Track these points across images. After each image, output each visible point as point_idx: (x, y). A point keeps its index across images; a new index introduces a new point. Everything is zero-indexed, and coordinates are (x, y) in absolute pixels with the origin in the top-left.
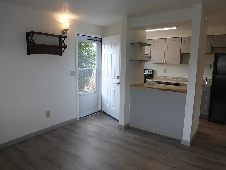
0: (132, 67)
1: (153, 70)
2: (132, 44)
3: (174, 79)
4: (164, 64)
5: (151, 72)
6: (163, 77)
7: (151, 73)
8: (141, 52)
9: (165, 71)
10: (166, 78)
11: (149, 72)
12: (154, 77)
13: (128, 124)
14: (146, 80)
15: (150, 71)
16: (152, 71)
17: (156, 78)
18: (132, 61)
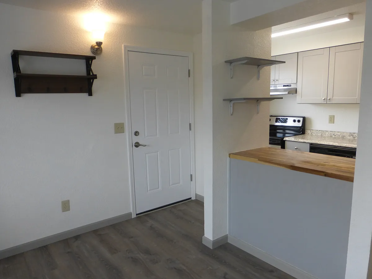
0: (232, 115)
1: (304, 119)
2: (230, 62)
3: (351, 137)
4: (327, 103)
5: (299, 121)
6: (327, 133)
7: (300, 125)
8: (258, 78)
9: (332, 119)
10: (333, 136)
11: (294, 121)
12: (308, 132)
13: (226, 237)
14: (284, 139)
15: (297, 119)
16: (301, 119)
17: (312, 135)
18: (231, 100)
